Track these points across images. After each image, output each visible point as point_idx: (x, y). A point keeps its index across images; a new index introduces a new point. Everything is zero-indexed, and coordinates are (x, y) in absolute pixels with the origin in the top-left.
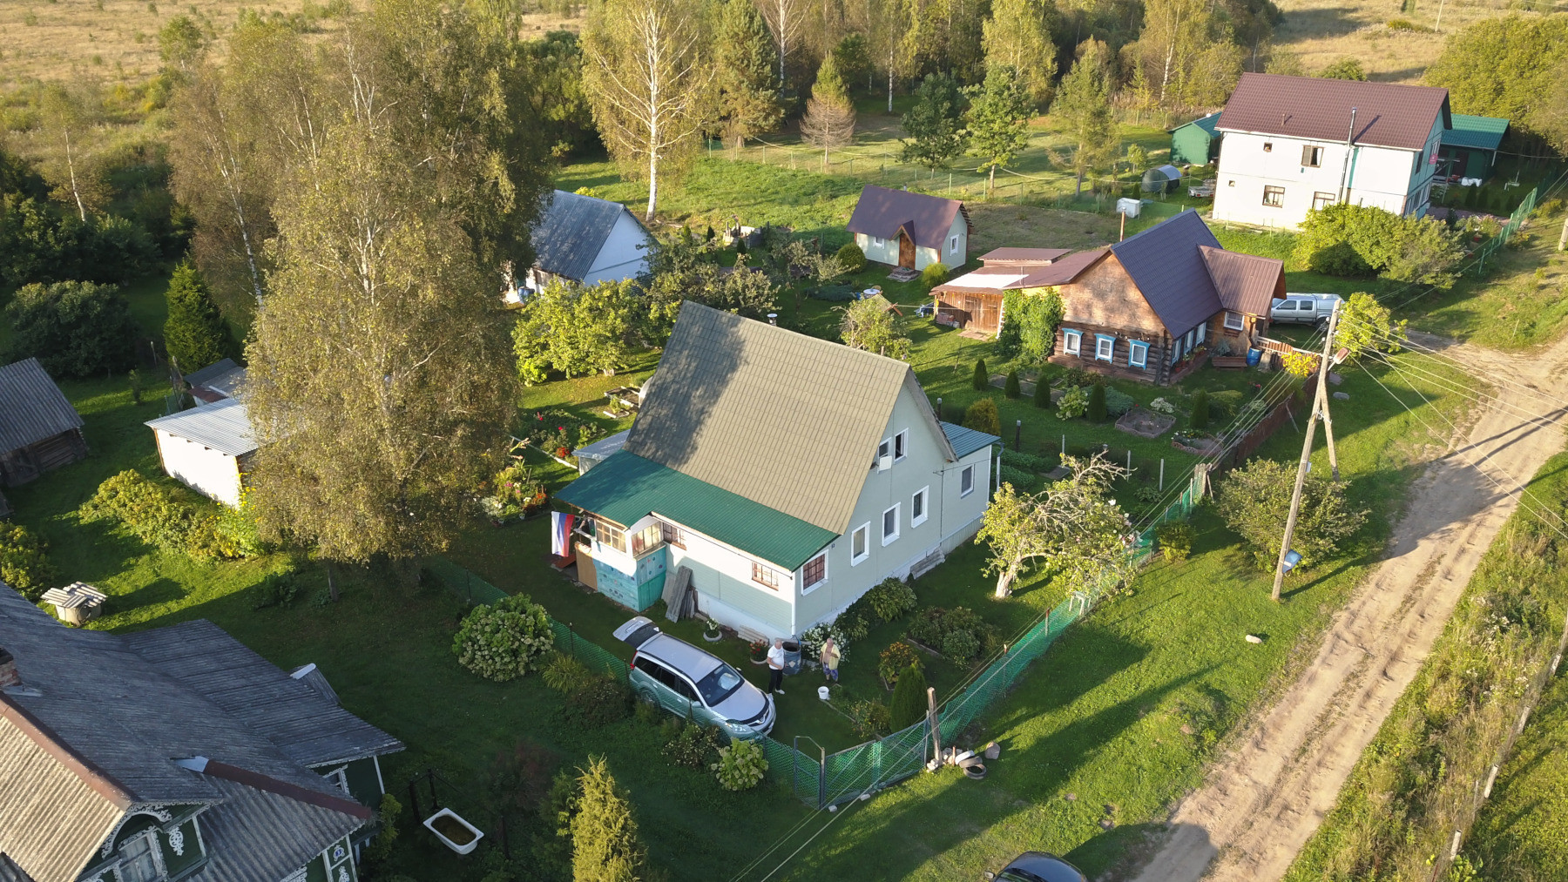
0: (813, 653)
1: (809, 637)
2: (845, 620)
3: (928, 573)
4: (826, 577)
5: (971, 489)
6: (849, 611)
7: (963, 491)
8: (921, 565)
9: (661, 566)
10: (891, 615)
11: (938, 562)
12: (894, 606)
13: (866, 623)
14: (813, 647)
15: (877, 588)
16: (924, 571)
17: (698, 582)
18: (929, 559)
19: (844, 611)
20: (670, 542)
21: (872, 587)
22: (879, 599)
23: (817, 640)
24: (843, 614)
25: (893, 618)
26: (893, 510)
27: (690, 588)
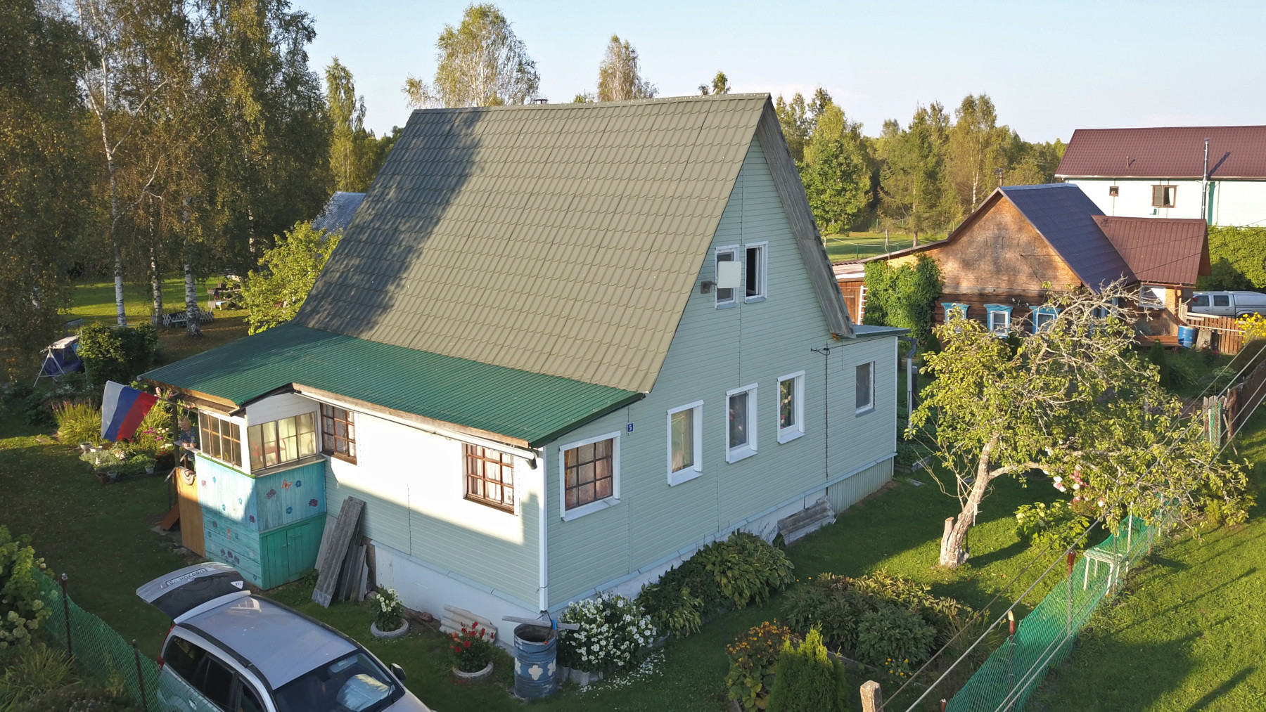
0: (583, 650)
1: (576, 616)
2: (656, 595)
3: (808, 537)
4: (616, 493)
5: (870, 406)
6: (664, 581)
7: (859, 405)
8: (795, 521)
9: (313, 503)
10: (747, 593)
11: (825, 522)
12: (752, 577)
13: (697, 602)
14: (582, 636)
15: (718, 546)
16: (801, 534)
17: (376, 527)
18: (809, 515)
19: (655, 580)
20: (331, 453)
21: (709, 541)
22: (723, 562)
23: (593, 621)
24: (652, 585)
25: (752, 599)
26: (745, 395)
27: (360, 537)
